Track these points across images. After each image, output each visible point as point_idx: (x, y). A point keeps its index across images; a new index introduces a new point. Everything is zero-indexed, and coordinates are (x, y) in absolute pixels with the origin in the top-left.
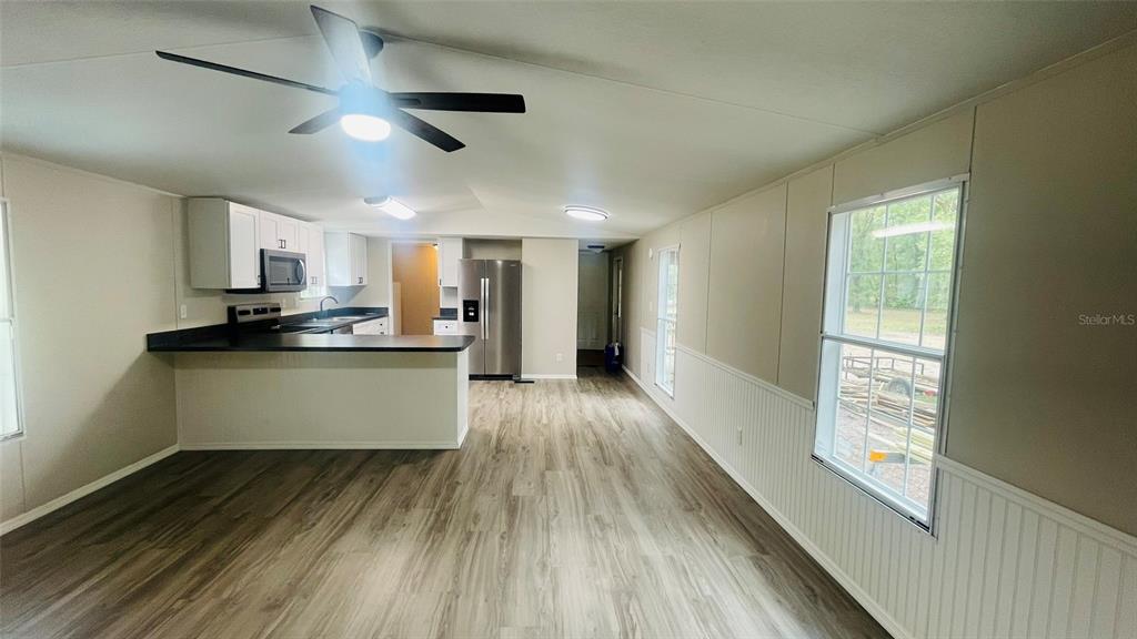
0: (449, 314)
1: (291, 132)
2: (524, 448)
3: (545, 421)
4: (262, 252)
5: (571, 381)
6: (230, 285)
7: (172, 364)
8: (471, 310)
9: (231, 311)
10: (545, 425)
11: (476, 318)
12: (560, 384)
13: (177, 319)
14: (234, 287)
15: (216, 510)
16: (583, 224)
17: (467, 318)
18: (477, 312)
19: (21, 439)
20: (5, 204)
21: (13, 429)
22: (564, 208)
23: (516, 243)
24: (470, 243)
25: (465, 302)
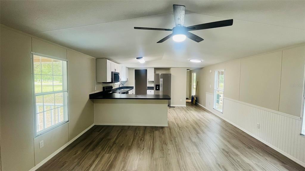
0: (151, 88)
1: (157, 43)
2: (186, 127)
3: (186, 119)
4: (112, 72)
5: (185, 107)
6: (106, 81)
7: (93, 102)
8: (157, 87)
9: (104, 88)
10: (187, 120)
11: (159, 89)
12: (182, 108)
13: (94, 90)
14: (107, 82)
15: (114, 143)
16: (195, 64)
17: (156, 89)
18: (159, 88)
19: (69, 122)
20: (67, 61)
21: (67, 120)
22: (189, 59)
23: (168, 69)
24: (156, 69)
25: (156, 85)
